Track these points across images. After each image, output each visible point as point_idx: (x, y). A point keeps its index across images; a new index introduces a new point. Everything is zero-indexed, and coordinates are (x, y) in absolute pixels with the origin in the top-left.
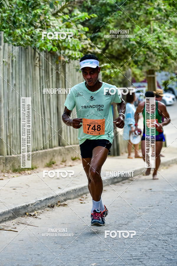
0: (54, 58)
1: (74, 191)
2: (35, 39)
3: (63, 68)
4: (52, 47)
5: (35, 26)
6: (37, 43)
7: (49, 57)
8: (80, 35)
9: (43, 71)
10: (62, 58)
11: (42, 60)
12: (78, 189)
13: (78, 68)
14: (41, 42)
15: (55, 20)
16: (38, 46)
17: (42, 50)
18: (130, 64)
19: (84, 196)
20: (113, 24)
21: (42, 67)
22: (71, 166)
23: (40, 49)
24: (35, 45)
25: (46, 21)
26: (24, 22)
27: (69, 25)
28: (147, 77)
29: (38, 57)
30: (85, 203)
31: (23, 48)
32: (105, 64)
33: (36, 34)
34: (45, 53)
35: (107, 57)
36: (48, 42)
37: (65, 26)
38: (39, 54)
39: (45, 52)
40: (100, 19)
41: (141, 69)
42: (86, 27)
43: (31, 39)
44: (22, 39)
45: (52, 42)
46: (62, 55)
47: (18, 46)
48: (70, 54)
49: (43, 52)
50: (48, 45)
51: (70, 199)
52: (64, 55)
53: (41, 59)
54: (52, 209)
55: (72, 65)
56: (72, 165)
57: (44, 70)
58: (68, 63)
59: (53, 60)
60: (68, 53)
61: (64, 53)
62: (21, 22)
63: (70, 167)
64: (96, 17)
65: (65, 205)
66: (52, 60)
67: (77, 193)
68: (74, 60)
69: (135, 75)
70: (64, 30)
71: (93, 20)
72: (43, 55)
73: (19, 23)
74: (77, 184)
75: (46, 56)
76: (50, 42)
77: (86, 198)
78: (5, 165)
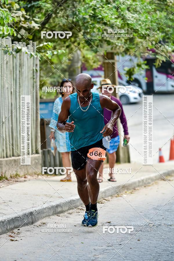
12: (7, 221)
18: (79, 44)
19: (15, 231)
28: (104, 63)
30: (16, 240)
32: (45, 44)
41: (96, 52)
67: (6, 226)
69: (86, 60)
74: (5, 214)
77: (19, 233)
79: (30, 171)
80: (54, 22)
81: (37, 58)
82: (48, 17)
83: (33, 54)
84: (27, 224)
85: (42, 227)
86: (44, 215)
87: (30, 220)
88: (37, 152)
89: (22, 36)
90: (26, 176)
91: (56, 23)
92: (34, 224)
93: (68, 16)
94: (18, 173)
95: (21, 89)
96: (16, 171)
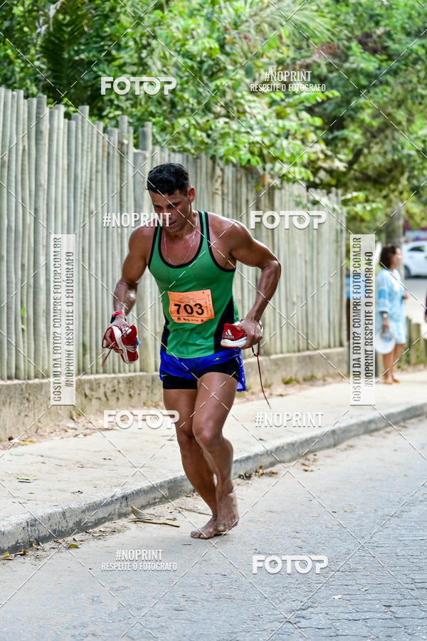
0: (252, 178)
1: (291, 446)
2: (215, 138)
3: (269, 199)
4: (249, 156)
5: (214, 113)
6: (218, 146)
7: (241, 177)
8: (304, 134)
9: (230, 205)
10: (268, 180)
11: (228, 183)
12: (298, 442)
13: (299, 199)
14: (228, 145)
15: (254, 101)
16: (222, 154)
17: (228, 162)
18: (401, 193)
19: (311, 456)
20: (369, 111)
21: (228, 196)
22: (281, 395)
23: (224, 159)
24: (215, 151)
25: (238, 104)
26: (193, 105)
27: (282, 112)
29: (219, 177)
30: (312, 471)
31: (190, 157)
32: (355, 194)
33: (218, 129)
34: (234, 169)
35: (357, 179)
36: (241, 146)
37: (274, 115)
38: (222, 170)
39: (234, 165)
40: (345, 101)
42: (317, 116)
43: (206, 140)
44: (189, 139)
45: (250, 147)
46: (266, 173)
47: (179, 152)
48: (284, 171)
49: (231, 165)
50: (241, 152)
51: (283, 462)
52: (272, 173)
53: (225, 181)
54: (247, 481)
55: (287, 193)
56: (283, 393)
57: (233, 203)
58: (280, 189)
59: (250, 182)
60: (281, 169)
61: (272, 169)
62: (186, 104)
63: (280, 398)
64: (337, 97)
65: (273, 473)
66: (248, 182)
67: (297, 450)
68: (291, 184)
69: (411, 216)
70: (273, 123)
71: (330, 104)
72: (229, 171)
73: (183, 106)
74: (296, 433)
75: (236, 174)
76: (245, 147)
77: (315, 460)
78: (150, 391)
79: (332, 371)
80: (366, 161)
81: (342, 213)
82: (358, 154)
83: (336, 207)
84: (328, 447)
85: (348, 452)
86: (352, 434)
87: (332, 441)
88: (341, 345)
89: (321, 180)
90: (326, 378)
91: (368, 163)
92: (337, 447)
93: (385, 153)
94: (315, 374)
95: (320, 256)
96: (312, 372)
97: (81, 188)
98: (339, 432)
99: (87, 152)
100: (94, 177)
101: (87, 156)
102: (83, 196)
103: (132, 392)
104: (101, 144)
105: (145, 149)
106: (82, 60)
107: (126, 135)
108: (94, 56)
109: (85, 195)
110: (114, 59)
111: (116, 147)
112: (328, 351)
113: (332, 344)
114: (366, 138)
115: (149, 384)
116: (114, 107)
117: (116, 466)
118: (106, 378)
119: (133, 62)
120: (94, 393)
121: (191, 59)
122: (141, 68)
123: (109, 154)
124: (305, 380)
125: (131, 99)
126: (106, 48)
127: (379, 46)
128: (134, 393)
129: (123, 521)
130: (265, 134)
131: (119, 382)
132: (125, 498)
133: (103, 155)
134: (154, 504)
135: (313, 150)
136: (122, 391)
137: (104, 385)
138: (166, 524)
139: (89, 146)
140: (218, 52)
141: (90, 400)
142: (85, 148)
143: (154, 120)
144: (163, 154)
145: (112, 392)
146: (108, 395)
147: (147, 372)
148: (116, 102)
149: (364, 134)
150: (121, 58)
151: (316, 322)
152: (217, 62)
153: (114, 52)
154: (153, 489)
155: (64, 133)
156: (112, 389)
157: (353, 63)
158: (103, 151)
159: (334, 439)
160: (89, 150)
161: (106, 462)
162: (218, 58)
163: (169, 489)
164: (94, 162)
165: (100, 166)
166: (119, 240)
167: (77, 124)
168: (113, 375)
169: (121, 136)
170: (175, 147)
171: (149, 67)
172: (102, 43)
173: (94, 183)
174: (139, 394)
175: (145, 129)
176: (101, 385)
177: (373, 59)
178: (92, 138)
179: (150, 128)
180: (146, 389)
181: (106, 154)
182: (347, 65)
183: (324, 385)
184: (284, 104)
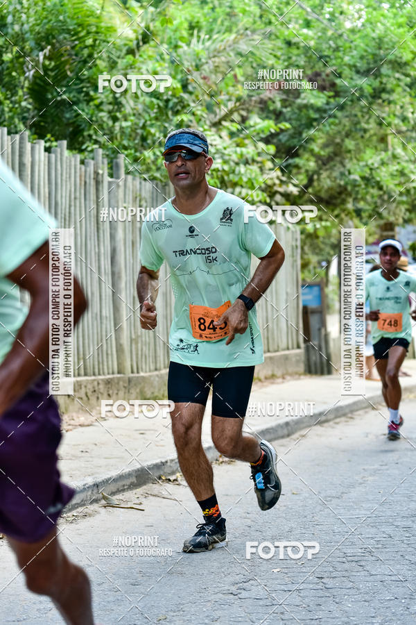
8: (261, 162)
20: (319, 142)
27: (241, 142)
28: (382, 236)
31: (160, 184)
37: (234, 144)
40: (297, 133)
42: (271, 145)
47: (150, 180)
62: (154, 138)
64: (290, 129)
70: (232, 151)
71: (284, 135)
73: (152, 139)
78: (127, 391)
80: (318, 185)
81: (296, 231)
82: (310, 179)
83: (291, 226)
84: (283, 437)
86: (304, 425)
87: (285, 432)
88: (298, 347)
90: (285, 376)
91: (321, 187)
94: (275, 373)
96: (273, 370)
97: (61, 213)
98: (292, 424)
99: (66, 181)
100: (73, 203)
101: (66, 185)
102: (63, 220)
103: (111, 392)
104: (78, 174)
105: (118, 178)
106: (64, 100)
107: (101, 165)
108: (74, 97)
109: (65, 219)
110: (92, 99)
111: (92, 176)
112: (287, 352)
113: (290, 347)
114: (318, 165)
115: (126, 385)
116: (92, 141)
117: (91, 457)
118: (87, 380)
119: (109, 102)
120: (76, 394)
121: (158, 98)
122: (116, 107)
123: (85, 183)
124: (266, 378)
125: (108, 135)
126: (85, 89)
127: (327, 84)
128: (113, 393)
129: (95, 507)
130: (226, 162)
131: (98, 384)
132: (97, 485)
133: (80, 184)
134: (123, 490)
135: (270, 176)
136: (102, 391)
137: (86, 387)
138: (133, 508)
139: (68, 176)
140: (181, 91)
141: (73, 399)
142: (64, 178)
143: (126, 152)
144: (135, 182)
145: (92, 392)
146: (89, 395)
147: (124, 374)
148: (94, 137)
149: (316, 162)
150: (98, 98)
151: (275, 327)
152: (181, 100)
153: (92, 93)
154: (121, 477)
155: (45, 165)
156: (92, 390)
157: (304, 99)
158: (81, 180)
159: (288, 430)
160: (68, 179)
161: (83, 454)
162: (181, 97)
163: (136, 477)
164: (73, 190)
165: (78, 194)
166: (97, 258)
167: (56, 157)
168: (93, 378)
169: (96, 167)
170: (145, 176)
171: (123, 106)
172: (81, 86)
173: (73, 208)
174: (117, 394)
175: (118, 160)
176: (83, 386)
177: (321, 95)
178: (70, 169)
179: (122, 160)
180: (123, 389)
181: (83, 183)
182: (299, 101)
183: (283, 382)
184: (241, 136)
